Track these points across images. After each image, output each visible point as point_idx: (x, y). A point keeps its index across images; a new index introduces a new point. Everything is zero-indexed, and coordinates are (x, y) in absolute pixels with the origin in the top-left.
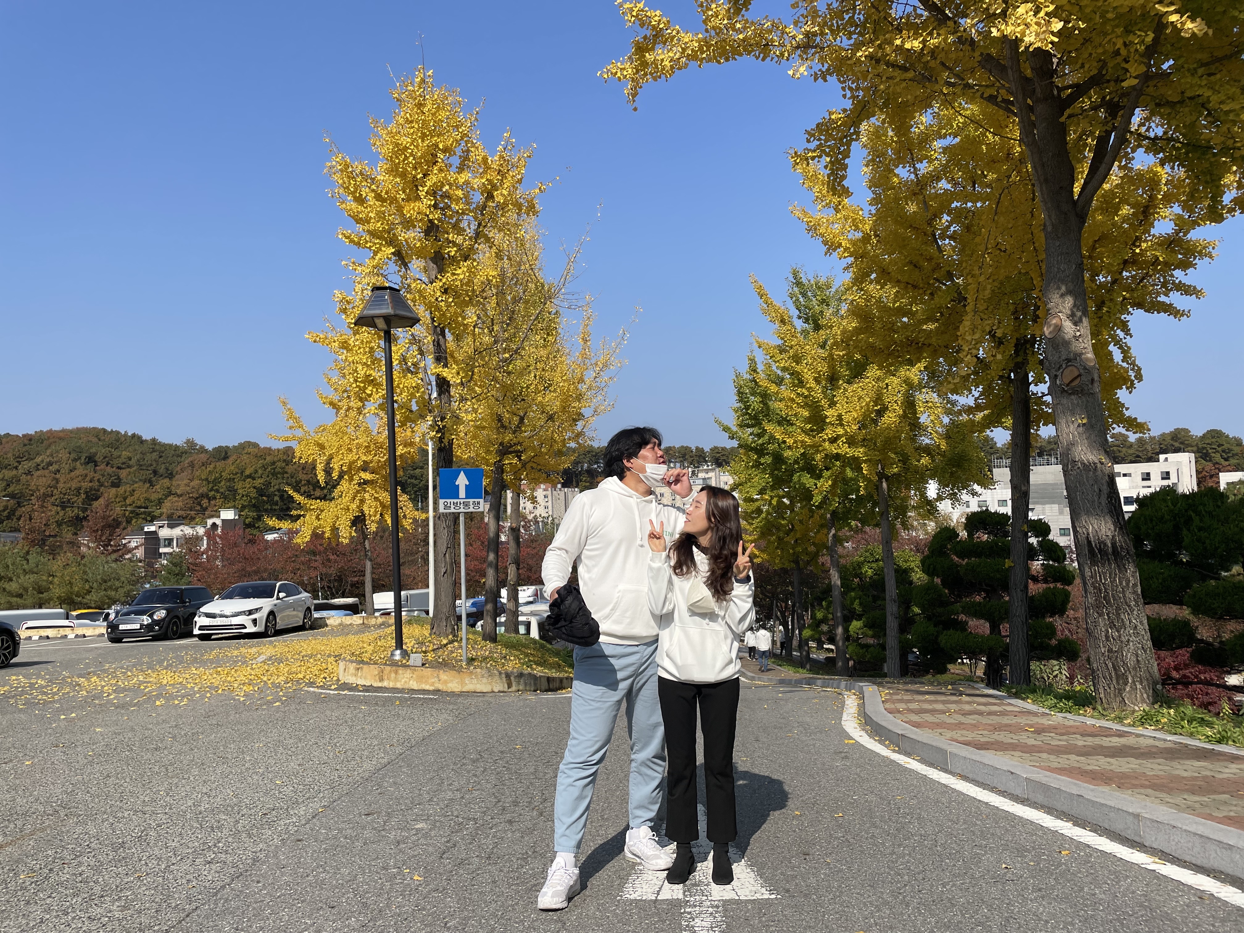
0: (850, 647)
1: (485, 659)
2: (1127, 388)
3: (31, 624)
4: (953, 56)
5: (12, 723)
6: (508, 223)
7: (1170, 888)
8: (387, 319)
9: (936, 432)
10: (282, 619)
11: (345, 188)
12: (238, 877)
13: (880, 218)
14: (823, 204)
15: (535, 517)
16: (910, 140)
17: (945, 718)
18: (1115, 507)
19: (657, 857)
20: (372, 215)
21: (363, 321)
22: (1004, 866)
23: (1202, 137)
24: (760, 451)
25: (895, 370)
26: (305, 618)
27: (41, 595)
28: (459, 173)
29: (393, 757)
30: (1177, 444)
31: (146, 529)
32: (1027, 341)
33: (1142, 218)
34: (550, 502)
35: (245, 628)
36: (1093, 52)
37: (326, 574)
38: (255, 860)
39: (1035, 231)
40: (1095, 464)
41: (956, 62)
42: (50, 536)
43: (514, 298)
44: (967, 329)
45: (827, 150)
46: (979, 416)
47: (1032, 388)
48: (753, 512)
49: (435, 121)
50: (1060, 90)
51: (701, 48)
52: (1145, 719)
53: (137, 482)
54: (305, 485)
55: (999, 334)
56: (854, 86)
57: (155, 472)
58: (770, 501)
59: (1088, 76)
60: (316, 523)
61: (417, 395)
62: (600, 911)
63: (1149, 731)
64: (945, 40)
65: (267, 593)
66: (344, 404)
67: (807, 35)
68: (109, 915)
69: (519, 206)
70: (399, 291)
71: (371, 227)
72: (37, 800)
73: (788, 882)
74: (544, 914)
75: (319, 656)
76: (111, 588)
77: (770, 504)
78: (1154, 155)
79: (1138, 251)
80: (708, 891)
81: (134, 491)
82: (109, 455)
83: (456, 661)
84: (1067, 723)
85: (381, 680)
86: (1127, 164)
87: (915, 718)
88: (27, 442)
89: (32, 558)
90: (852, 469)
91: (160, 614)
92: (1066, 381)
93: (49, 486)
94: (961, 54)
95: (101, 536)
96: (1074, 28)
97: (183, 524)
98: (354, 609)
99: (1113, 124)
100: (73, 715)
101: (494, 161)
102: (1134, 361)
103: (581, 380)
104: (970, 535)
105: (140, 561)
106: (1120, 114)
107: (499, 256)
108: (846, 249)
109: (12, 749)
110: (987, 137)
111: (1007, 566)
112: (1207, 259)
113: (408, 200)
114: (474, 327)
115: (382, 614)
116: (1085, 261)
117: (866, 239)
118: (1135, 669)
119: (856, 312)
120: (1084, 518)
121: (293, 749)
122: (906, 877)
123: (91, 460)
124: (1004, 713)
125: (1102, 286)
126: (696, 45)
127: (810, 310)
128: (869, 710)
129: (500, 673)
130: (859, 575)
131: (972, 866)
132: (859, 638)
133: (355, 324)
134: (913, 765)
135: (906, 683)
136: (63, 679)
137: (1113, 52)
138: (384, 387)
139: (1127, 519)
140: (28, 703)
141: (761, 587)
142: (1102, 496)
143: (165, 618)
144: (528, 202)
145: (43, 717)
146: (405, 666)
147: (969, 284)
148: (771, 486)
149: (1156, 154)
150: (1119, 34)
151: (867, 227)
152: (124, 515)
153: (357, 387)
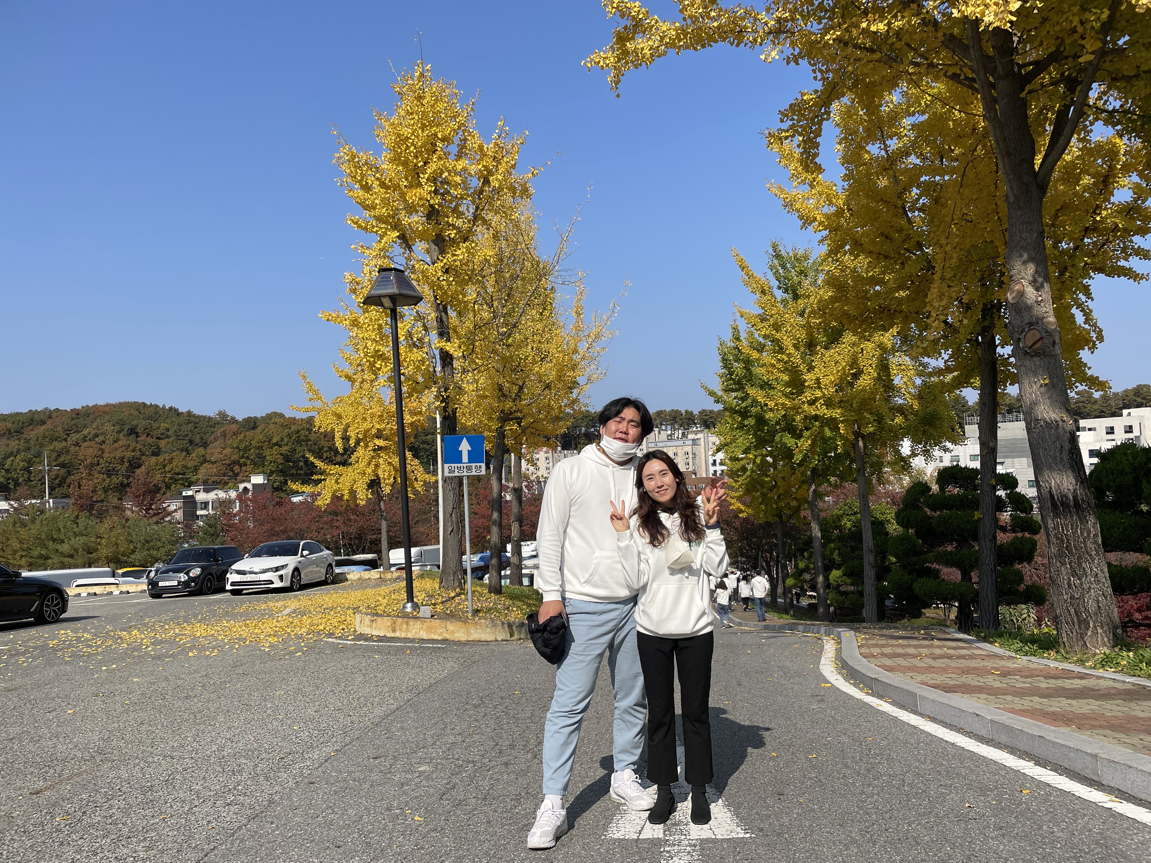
0: (830, 595)
1: (489, 609)
2: (1089, 349)
3: (80, 582)
4: (917, 37)
5: (58, 675)
6: (503, 206)
7: (1125, 826)
8: (393, 298)
9: (909, 393)
10: (306, 575)
11: (352, 177)
12: (254, 818)
13: (852, 193)
14: (799, 180)
15: (538, 477)
16: (880, 118)
17: (916, 662)
18: (1076, 462)
19: (640, 798)
20: (377, 202)
21: (370, 301)
22: (967, 805)
24: (744, 414)
25: (869, 336)
26: (327, 574)
27: (90, 556)
28: (457, 160)
29: (402, 704)
30: (1139, 400)
31: (184, 494)
32: (993, 306)
33: (1101, 187)
35: (273, 583)
36: (1051, 30)
37: (348, 533)
38: (271, 802)
39: (999, 202)
40: (1056, 422)
41: (922, 44)
42: (97, 502)
43: (512, 276)
44: (934, 296)
45: (800, 130)
46: (949, 377)
47: (999, 350)
48: (738, 470)
49: (434, 113)
50: (1020, 67)
51: (678, 36)
52: (1106, 662)
53: (174, 451)
54: (327, 451)
55: (965, 300)
56: (824, 68)
57: (191, 442)
58: (754, 460)
59: (1047, 53)
60: (335, 487)
61: (423, 368)
62: (586, 851)
63: (1109, 673)
64: (909, 22)
65: (292, 551)
66: (358, 377)
67: (779, 20)
68: (134, 855)
69: (512, 189)
70: (403, 272)
71: (377, 212)
72: (76, 746)
73: (762, 821)
74: (533, 853)
75: (339, 608)
76: (153, 548)
77: (754, 462)
78: (1113, 127)
79: (1098, 218)
80: (686, 831)
81: (172, 459)
82: (149, 426)
83: (463, 613)
84: (1032, 666)
85: (394, 631)
86: (1085, 136)
87: (888, 662)
88: (74, 416)
89: (81, 521)
90: (830, 429)
91: (196, 572)
92: (1029, 344)
93: (95, 456)
94: (925, 35)
95: (143, 501)
96: (1033, 8)
97: (217, 488)
98: (373, 564)
99: (1072, 99)
100: (114, 666)
101: (490, 148)
102: (1096, 323)
103: (575, 351)
104: (942, 488)
105: (179, 524)
106: (1079, 89)
107: (496, 237)
108: (821, 223)
109: (57, 699)
110: (954, 113)
111: (976, 518)
113: (410, 186)
114: (474, 304)
115: (398, 569)
116: (1047, 229)
117: (840, 213)
118: (1096, 614)
119: (832, 282)
120: (1046, 473)
121: (311, 697)
122: (874, 817)
123: (133, 432)
124: (972, 657)
125: (1064, 252)
126: (674, 33)
127: (789, 280)
128: (845, 655)
129: (503, 623)
130: (839, 528)
131: (937, 806)
132: (839, 586)
133: (364, 303)
134: (885, 707)
135: (881, 628)
136: (107, 633)
137: (1070, 30)
138: (392, 361)
139: (1088, 472)
140: (73, 655)
141: (747, 539)
142: (1064, 452)
143: (200, 575)
144: (522, 186)
145: (87, 668)
146: (415, 618)
147: (937, 254)
148: (755, 446)
149: (1114, 125)
150: (1076, 12)
151: (841, 202)
152: (164, 481)
153: (367, 361)
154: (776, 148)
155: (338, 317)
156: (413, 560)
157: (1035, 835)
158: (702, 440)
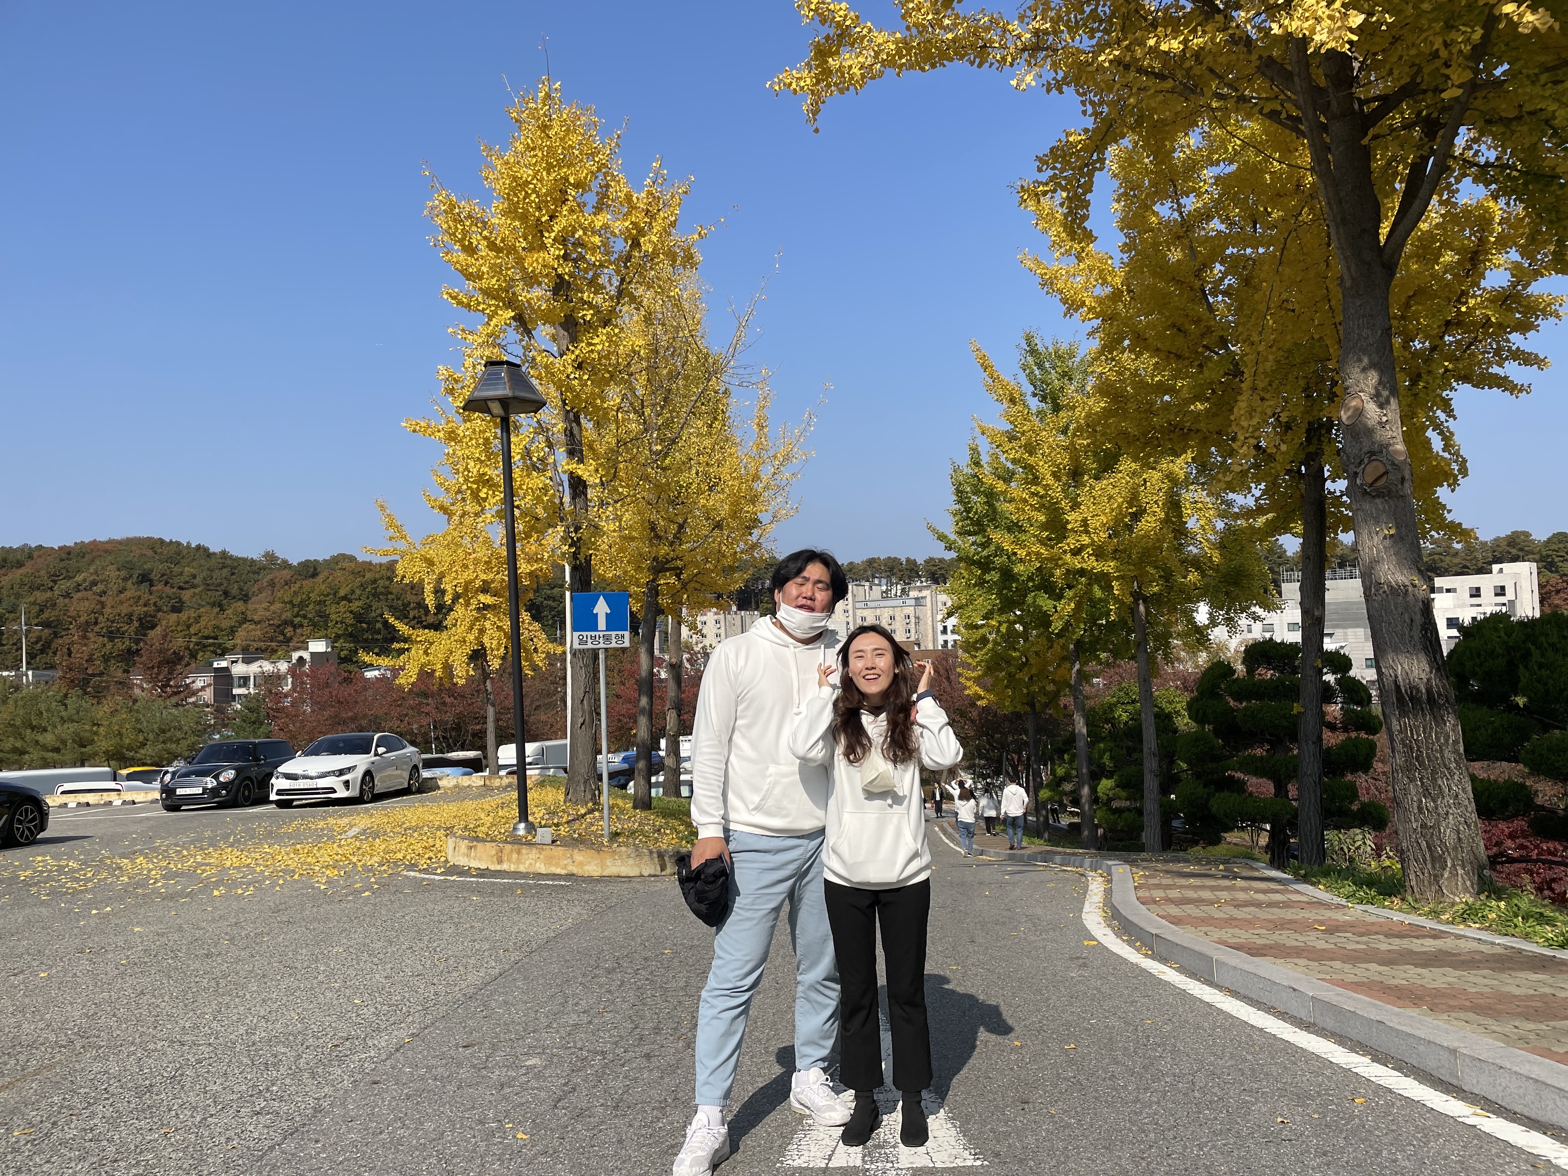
0: (1098, 812)
1: (633, 833)
2: (1449, 485)
3: (68, 786)
4: (1222, 60)
5: (30, 920)
6: (658, 278)
7: (1494, 1151)
8: (504, 402)
9: (1207, 540)
10: (382, 780)
11: (450, 235)
12: (291, 1134)
13: (1134, 269)
14: (1062, 250)
15: (704, 648)
16: (1172, 167)
17: (1214, 911)
18: (1431, 642)
19: (831, 1109)
20: (484, 269)
21: (473, 405)
22: (1279, 1120)
23: (1545, 164)
24: (985, 565)
25: (1155, 462)
26: (410, 779)
27: (83, 750)
28: (595, 214)
29: (507, 967)
30: (1514, 551)
31: (215, 665)
32: (1321, 425)
33: (1469, 266)
34: (723, 629)
35: (335, 792)
36: (1404, 54)
37: (441, 721)
38: (317, 1110)
39: (1331, 286)
40: (1405, 586)
41: (1229, 69)
42: (94, 675)
43: (670, 373)
44: (1242, 412)
45: (1063, 183)
46: (1261, 521)
47: (1328, 485)
48: (976, 642)
49: (563, 148)
50: (1362, 103)
51: (899, 50)
52: (1467, 915)
53: (203, 606)
54: (414, 609)
55: (1284, 418)
56: (1096, 99)
57: (226, 593)
58: (998, 628)
59: (1399, 85)
60: (424, 659)
61: (545, 499)
63: (1472, 929)
64: (1212, 39)
65: (362, 747)
66: (458, 509)
67: (1036, 33)
69: (671, 255)
70: (519, 366)
71: (484, 284)
72: (48, 1026)
73: (998, 1142)
75: (426, 828)
76: (170, 739)
77: (998, 631)
78: (1485, 186)
79: (1464, 309)
80: (894, 1156)
81: (199, 617)
82: (168, 571)
83: (596, 837)
84: (1368, 919)
85: (500, 861)
86: (1449, 198)
87: (1174, 910)
88: (64, 556)
89: (72, 702)
90: (1101, 587)
91: (228, 775)
92: (1369, 480)
93: (92, 612)
94: (1234, 57)
95: (158, 674)
96: (1379, 23)
97: (262, 658)
98: (475, 766)
99: (1432, 147)
100: (108, 909)
101: (640, 198)
102: (1458, 450)
103: (756, 478)
104: (1250, 671)
105: (208, 706)
106: (1440, 133)
107: (648, 320)
108: (1090, 309)
109: (25, 956)
110: (1271, 163)
111: (1295, 712)
112: (1552, 320)
113: (530, 249)
114: (617, 411)
115: (509, 773)
116: (1394, 323)
117: (1116, 295)
118: (1455, 849)
119: (1105, 389)
120: (1390, 657)
121: (381, 956)
122: (1152, 1135)
123: (145, 578)
124: (1287, 905)
125: (1416, 354)
126: (893, 47)
127: (1048, 385)
128: (1116, 899)
129: (651, 852)
130: (1111, 721)
131: (1239, 1120)
132: (1110, 800)
133: (464, 409)
134: (1170, 975)
135: (1166, 861)
136: (101, 861)
137: (1430, 54)
138: (502, 489)
139: (1445, 654)
140: (53, 892)
141: (987, 735)
142: (1414, 628)
143: (234, 780)
144: (684, 251)
145: (70, 911)
146: (530, 844)
147: (1247, 355)
148: (999, 609)
149: (1487, 184)
150: (1438, 30)
151: (1118, 280)
152: (187, 648)
153: (468, 488)
154: (1031, 205)
155: (429, 426)
156: (528, 760)
157: (1372, 1164)
158: (929, 599)
